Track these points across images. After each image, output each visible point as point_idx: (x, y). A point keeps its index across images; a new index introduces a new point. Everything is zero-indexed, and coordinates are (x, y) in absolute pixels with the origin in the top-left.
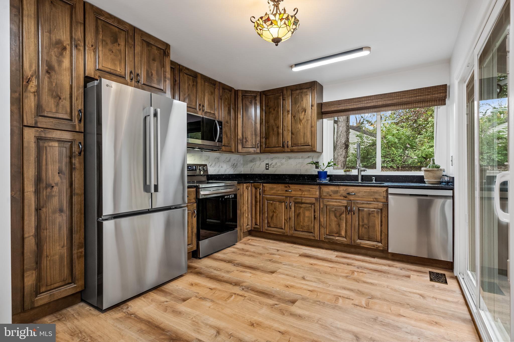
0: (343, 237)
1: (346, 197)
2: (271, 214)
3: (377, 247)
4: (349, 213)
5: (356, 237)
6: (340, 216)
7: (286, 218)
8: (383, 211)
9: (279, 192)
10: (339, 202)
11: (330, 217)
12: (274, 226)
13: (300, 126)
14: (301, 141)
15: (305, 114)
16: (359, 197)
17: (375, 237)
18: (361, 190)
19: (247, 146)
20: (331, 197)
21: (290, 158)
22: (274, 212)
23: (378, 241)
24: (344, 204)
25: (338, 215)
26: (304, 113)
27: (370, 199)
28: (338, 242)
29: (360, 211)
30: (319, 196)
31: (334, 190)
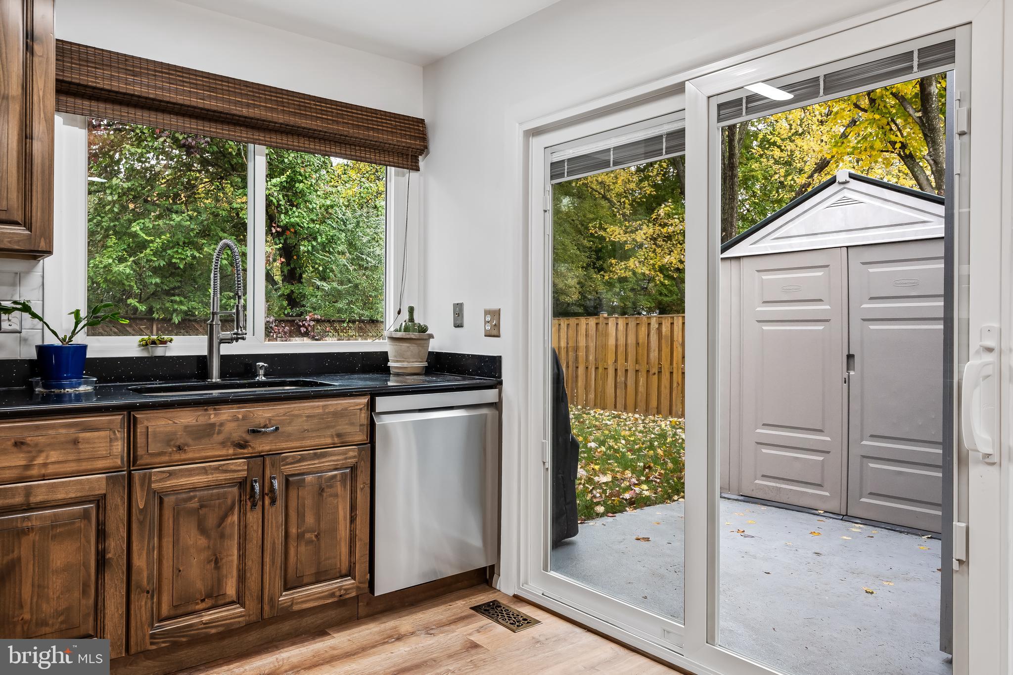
1: (242, 445)
3: (342, 592)
4: (254, 506)
5: (278, 583)
6: (219, 525)
8: (359, 472)
10: (217, 469)
11: (176, 542)
16: (289, 437)
18: (296, 412)
20: (184, 456)
23: (343, 572)
24: (236, 475)
25: (211, 520)
27: (322, 441)
29: (291, 488)
30: (125, 459)
31: (199, 425)
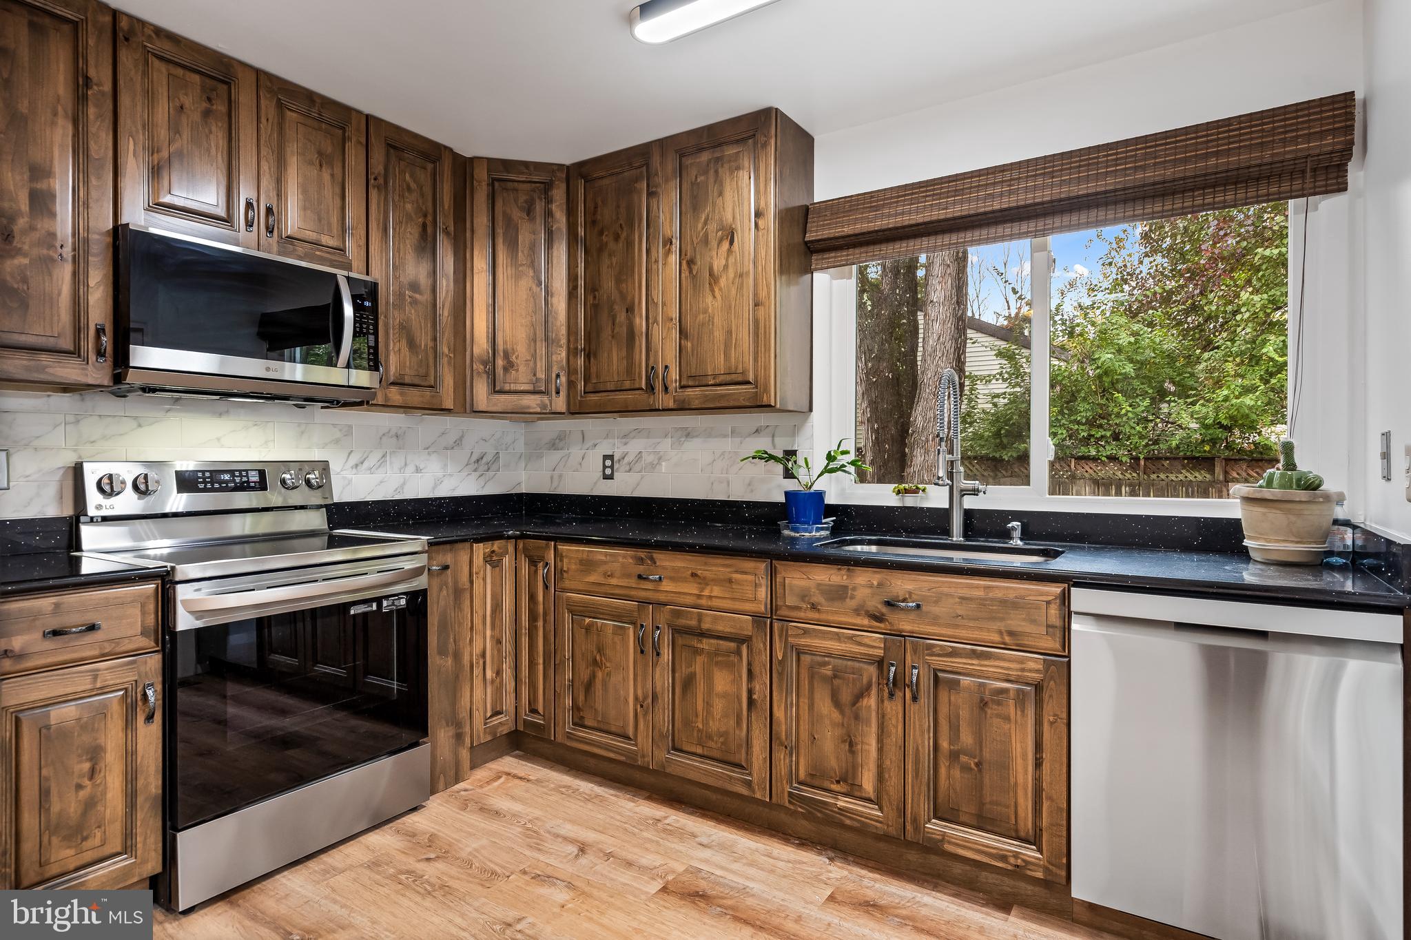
0: (869, 800)
1: (878, 617)
2: (585, 674)
3: (1019, 862)
4: (891, 695)
5: (924, 808)
6: (854, 704)
7: (640, 693)
8: (1046, 697)
9: (614, 581)
10: (851, 638)
11: (811, 706)
12: (596, 725)
13: (711, 303)
14: (716, 363)
15: (730, 251)
16: (935, 620)
17: (1009, 818)
18: (946, 590)
19: (513, 387)
20: (818, 616)
21: (689, 434)
22: (595, 662)
23: (1022, 834)
24: (871, 651)
25: (846, 696)
26: (726, 245)
27: (985, 636)
28: (848, 822)
29: (940, 687)
30: (769, 606)
31: (832, 586)
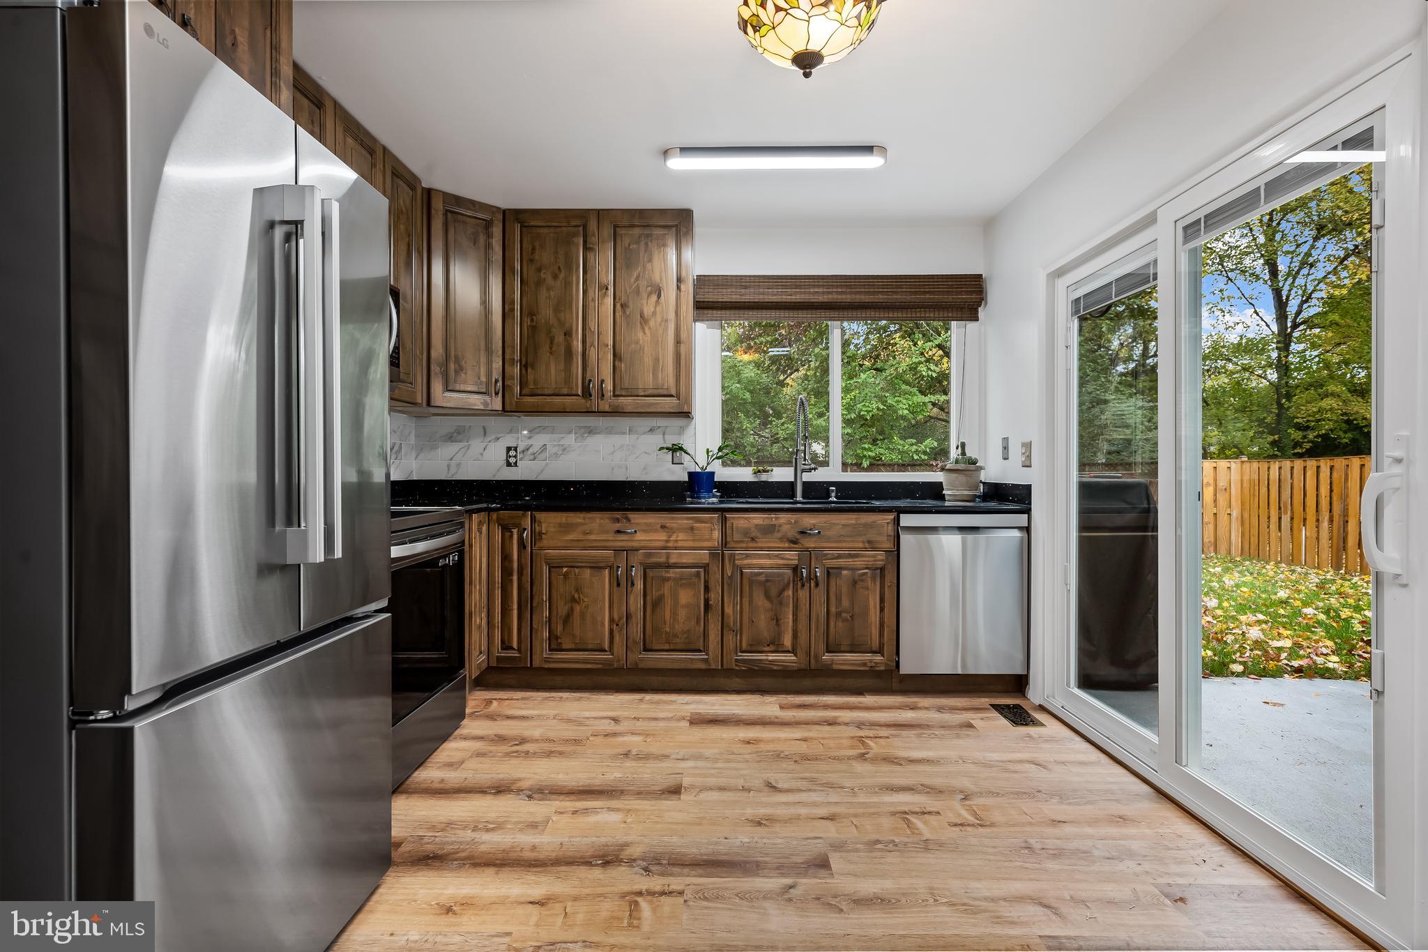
0: (788, 652)
1: (795, 542)
2: (562, 609)
3: (873, 664)
4: (803, 585)
5: (822, 647)
6: (779, 596)
7: (616, 617)
8: (886, 573)
9: (592, 537)
10: (777, 556)
11: (751, 602)
12: (573, 647)
13: (643, 337)
14: (646, 380)
15: (657, 302)
16: (829, 539)
17: (867, 642)
18: (835, 521)
19: (462, 387)
20: (755, 545)
21: (591, 431)
22: (573, 600)
23: (874, 649)
24: (790, 562)
25: (774, 592)
26: (654, 298)
27: (856, 545)
28: (775, 668)
29: (830, 577)
30: (720, 542)
31: (763, 525)
